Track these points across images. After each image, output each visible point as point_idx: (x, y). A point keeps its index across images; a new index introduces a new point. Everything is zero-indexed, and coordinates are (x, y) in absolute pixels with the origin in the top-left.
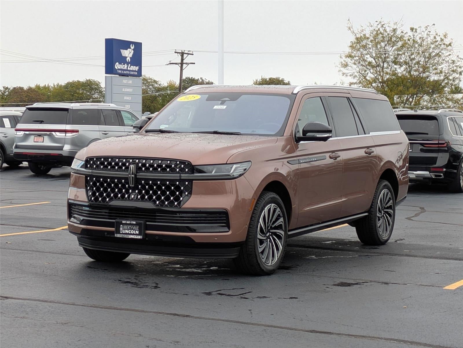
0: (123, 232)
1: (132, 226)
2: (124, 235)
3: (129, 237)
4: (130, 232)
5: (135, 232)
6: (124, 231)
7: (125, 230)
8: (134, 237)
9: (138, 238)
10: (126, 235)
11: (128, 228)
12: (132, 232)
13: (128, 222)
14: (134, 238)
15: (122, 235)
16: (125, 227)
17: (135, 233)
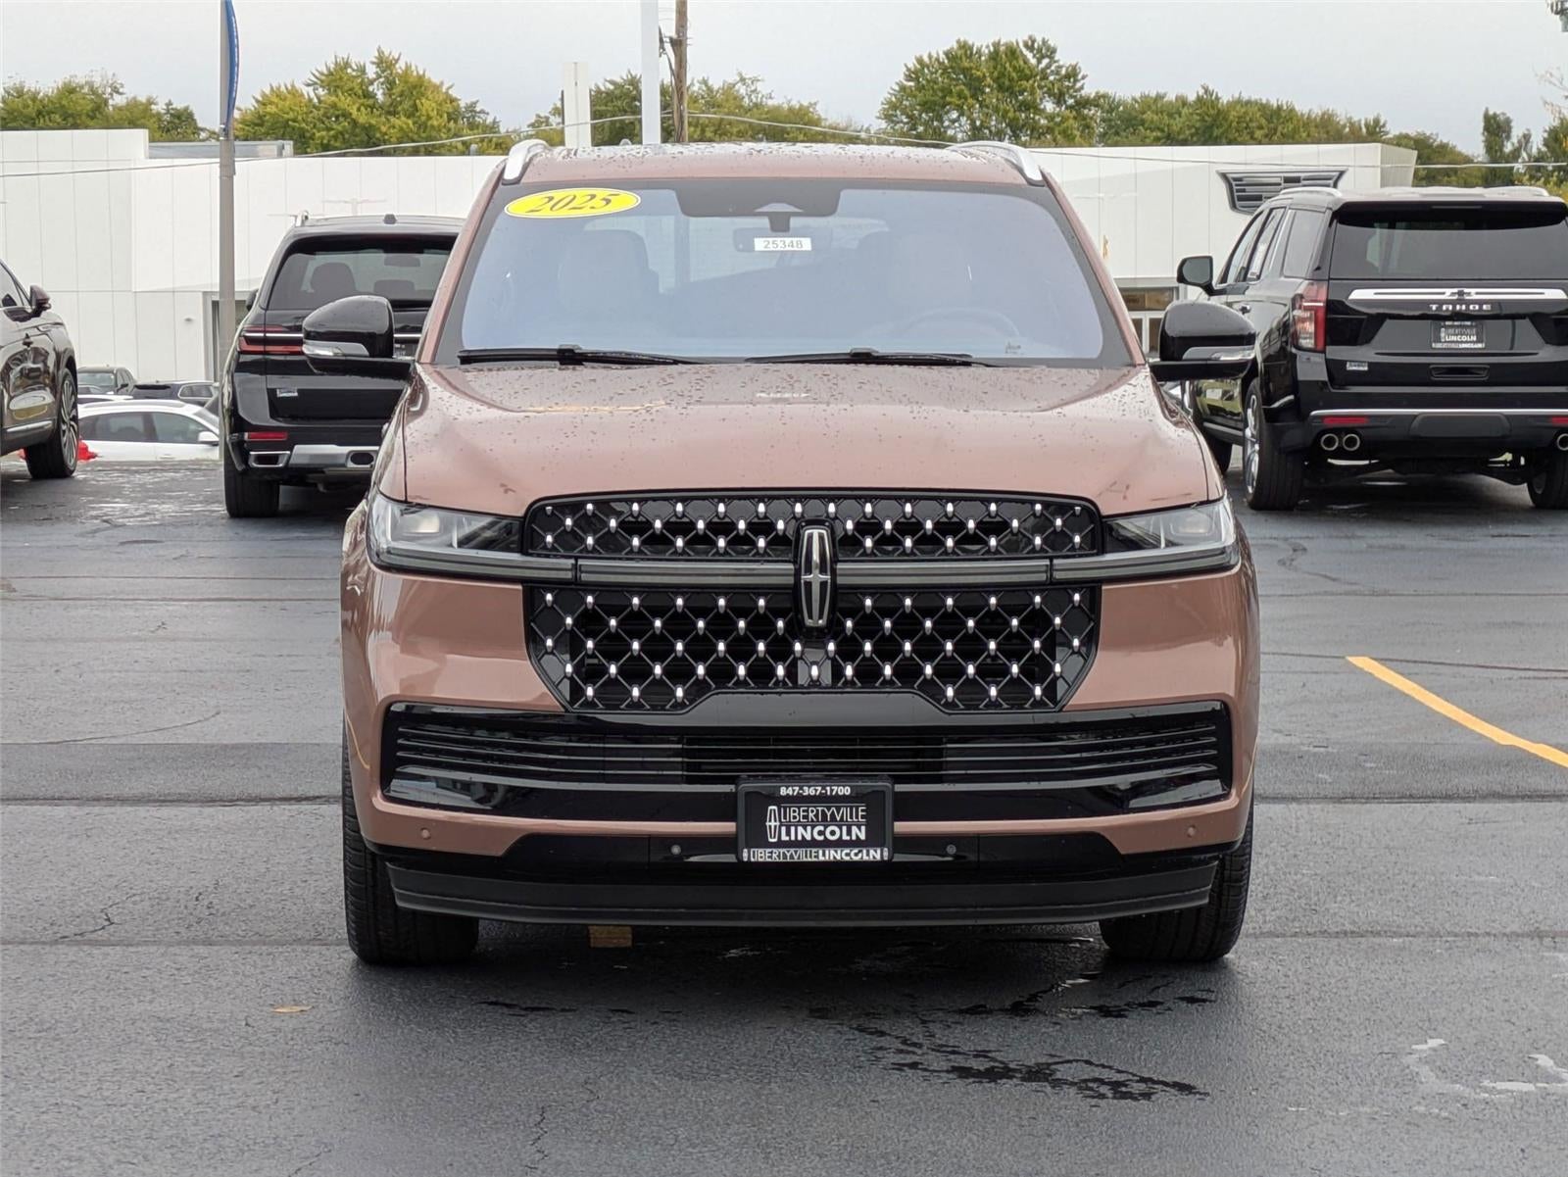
0: (784, 838)
1: (829, 808)
2: (792, 850)
3: (821, 858)
4: (820, 833)
5: (849, 833)
6: (788, 833)
7: (793, 829)
8: (848, 855)
9: (865, 858)
10: (801, 851)
11: (811, 815)
12: (833, 833)
13: (809, 791)
14: (847, 858)
15: (782, 850)
16: (795, 813)
17: (845, 837)
